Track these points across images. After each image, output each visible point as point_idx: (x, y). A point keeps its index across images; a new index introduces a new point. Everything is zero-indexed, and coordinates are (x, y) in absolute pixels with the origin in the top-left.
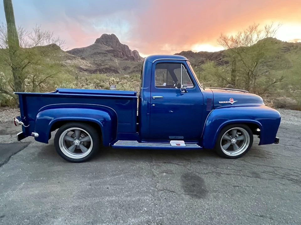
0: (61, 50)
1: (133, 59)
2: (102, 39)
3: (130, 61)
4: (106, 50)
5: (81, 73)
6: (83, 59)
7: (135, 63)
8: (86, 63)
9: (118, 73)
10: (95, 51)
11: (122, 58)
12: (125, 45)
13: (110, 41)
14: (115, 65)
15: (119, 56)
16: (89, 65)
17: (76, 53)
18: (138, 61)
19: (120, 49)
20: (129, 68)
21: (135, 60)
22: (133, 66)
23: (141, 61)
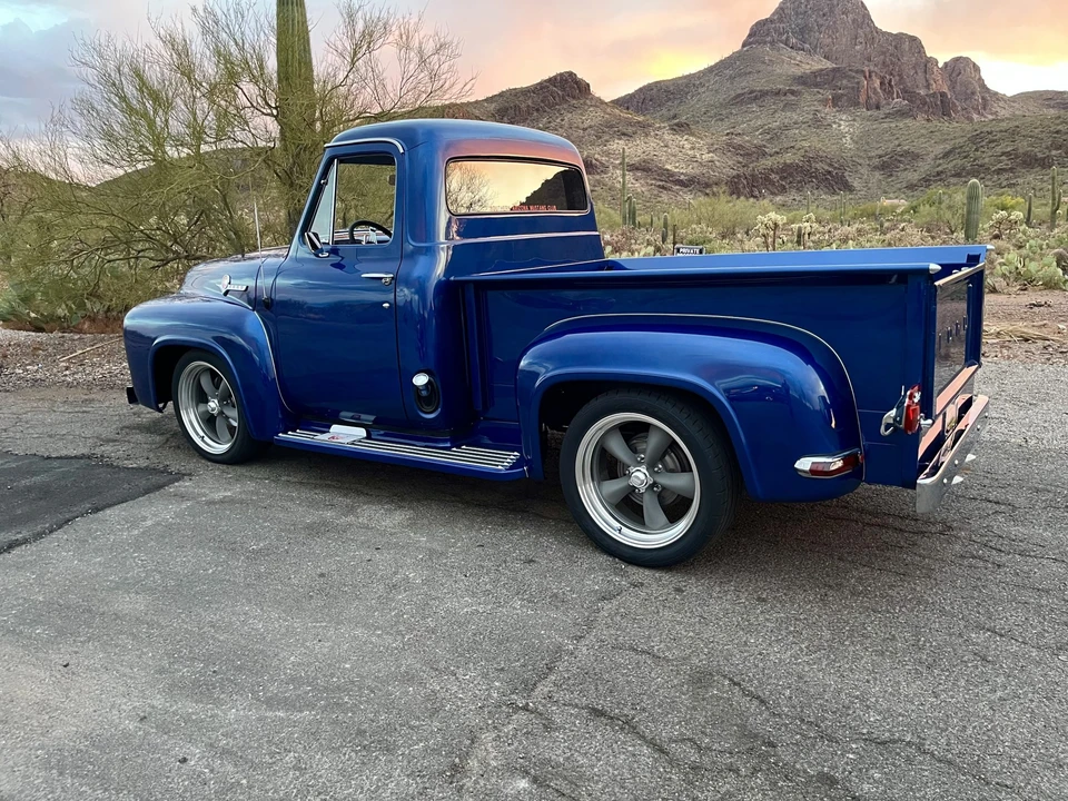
0: (593, 98)
1: (943, 107)
2: (781, 21)
3: (921, 117)
4: (798, 72)
5: (665, 197)
6: (680, 128)
7: (955, 129)
8: (693, 148)
9: (848, 188)
10: (743, 85)
11: (878, 108)
12: (900, 37)
13: (820, 26)
14: (831, 149)
15: (862, 99)
16: (707, 157)
17: (654, 101)
18: (975, 116)
19: (869, 60)
20: (916, 157)
21: (956, 112)
22: (940, 149)
23: (991, 117)
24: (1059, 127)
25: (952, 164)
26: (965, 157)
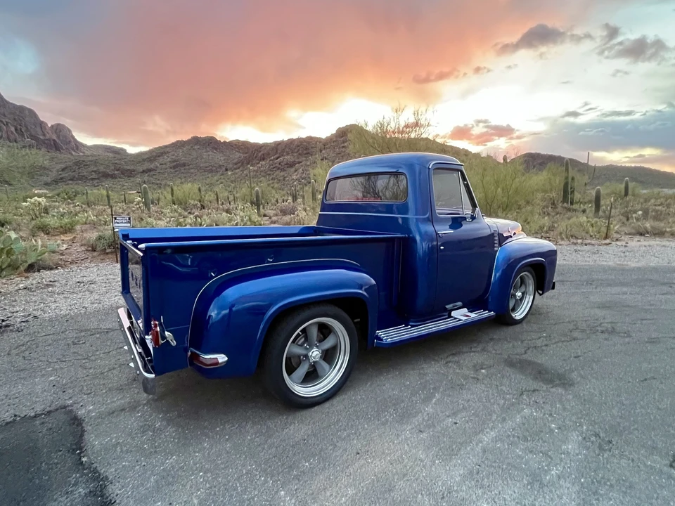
1: (55, 147)
3: (44, 150)
7: (65, 157)
12: (22, 109)
15: (4, 136)
18: (73, 153)
19: (4, 116)
20: (46, 169)
21: (63, 150)
22: (59, 167)
23: (81, 154)
24: (116, 161)
25: (67, 175)
26: (74, 171)
